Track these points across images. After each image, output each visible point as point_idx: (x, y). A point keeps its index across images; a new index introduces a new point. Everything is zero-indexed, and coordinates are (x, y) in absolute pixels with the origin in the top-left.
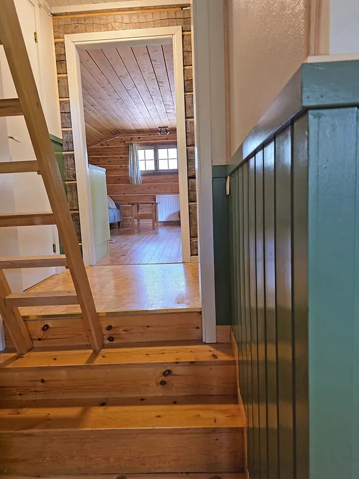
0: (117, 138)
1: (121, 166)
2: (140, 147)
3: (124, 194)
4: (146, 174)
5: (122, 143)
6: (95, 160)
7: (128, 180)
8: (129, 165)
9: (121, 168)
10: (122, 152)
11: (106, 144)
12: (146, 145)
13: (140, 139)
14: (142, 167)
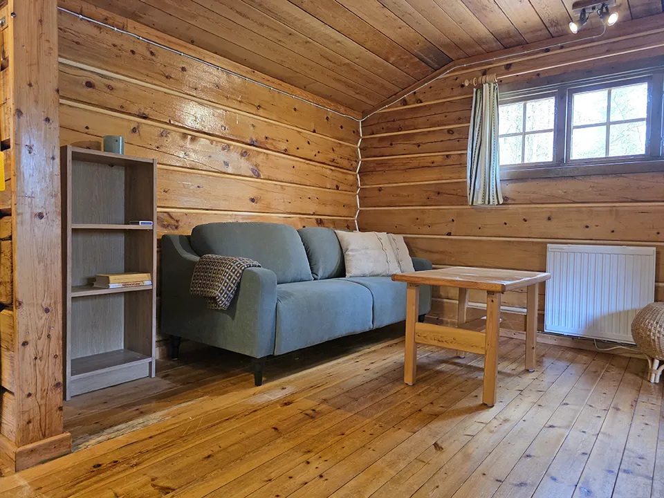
0: (446, 78)
1: (447, 156)
2: (508, 95)
3: (449, 234)
4: (526, 174)
5: (458, 90)
6: (383, 144)
7: (458, 195)
8: (469, 151)
9: (449, 162)
10: (454, 116)
11: (414, 100)
12: (530, 87)
13: (512, 69)
14: (508, 154)
